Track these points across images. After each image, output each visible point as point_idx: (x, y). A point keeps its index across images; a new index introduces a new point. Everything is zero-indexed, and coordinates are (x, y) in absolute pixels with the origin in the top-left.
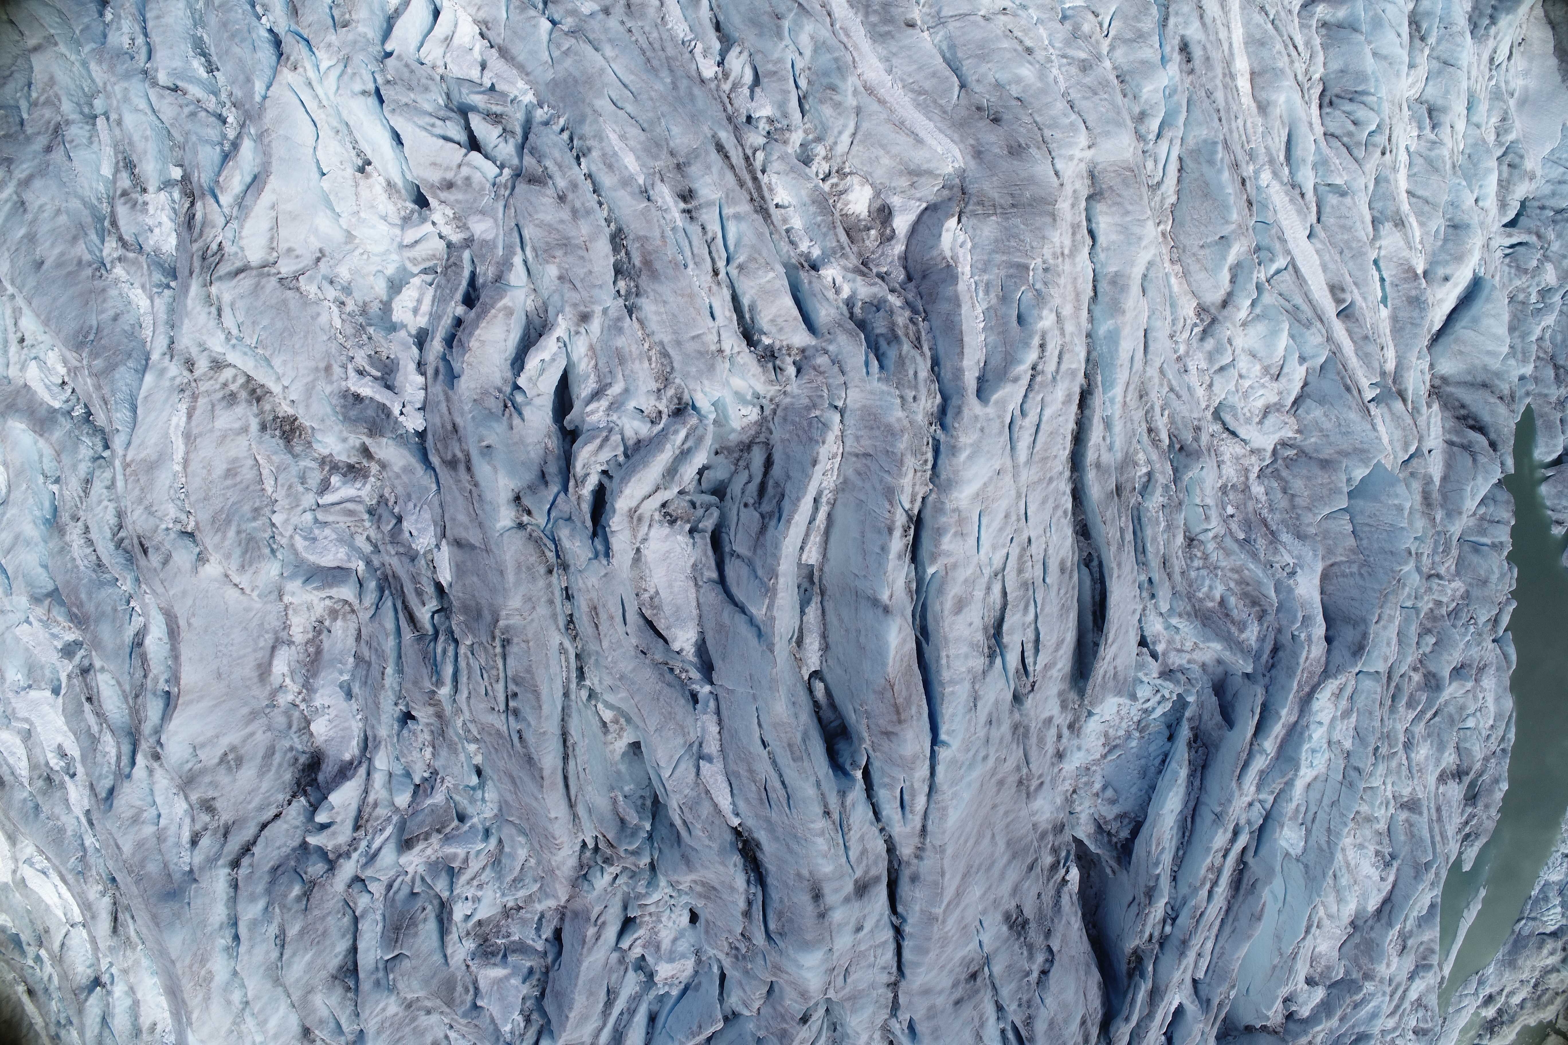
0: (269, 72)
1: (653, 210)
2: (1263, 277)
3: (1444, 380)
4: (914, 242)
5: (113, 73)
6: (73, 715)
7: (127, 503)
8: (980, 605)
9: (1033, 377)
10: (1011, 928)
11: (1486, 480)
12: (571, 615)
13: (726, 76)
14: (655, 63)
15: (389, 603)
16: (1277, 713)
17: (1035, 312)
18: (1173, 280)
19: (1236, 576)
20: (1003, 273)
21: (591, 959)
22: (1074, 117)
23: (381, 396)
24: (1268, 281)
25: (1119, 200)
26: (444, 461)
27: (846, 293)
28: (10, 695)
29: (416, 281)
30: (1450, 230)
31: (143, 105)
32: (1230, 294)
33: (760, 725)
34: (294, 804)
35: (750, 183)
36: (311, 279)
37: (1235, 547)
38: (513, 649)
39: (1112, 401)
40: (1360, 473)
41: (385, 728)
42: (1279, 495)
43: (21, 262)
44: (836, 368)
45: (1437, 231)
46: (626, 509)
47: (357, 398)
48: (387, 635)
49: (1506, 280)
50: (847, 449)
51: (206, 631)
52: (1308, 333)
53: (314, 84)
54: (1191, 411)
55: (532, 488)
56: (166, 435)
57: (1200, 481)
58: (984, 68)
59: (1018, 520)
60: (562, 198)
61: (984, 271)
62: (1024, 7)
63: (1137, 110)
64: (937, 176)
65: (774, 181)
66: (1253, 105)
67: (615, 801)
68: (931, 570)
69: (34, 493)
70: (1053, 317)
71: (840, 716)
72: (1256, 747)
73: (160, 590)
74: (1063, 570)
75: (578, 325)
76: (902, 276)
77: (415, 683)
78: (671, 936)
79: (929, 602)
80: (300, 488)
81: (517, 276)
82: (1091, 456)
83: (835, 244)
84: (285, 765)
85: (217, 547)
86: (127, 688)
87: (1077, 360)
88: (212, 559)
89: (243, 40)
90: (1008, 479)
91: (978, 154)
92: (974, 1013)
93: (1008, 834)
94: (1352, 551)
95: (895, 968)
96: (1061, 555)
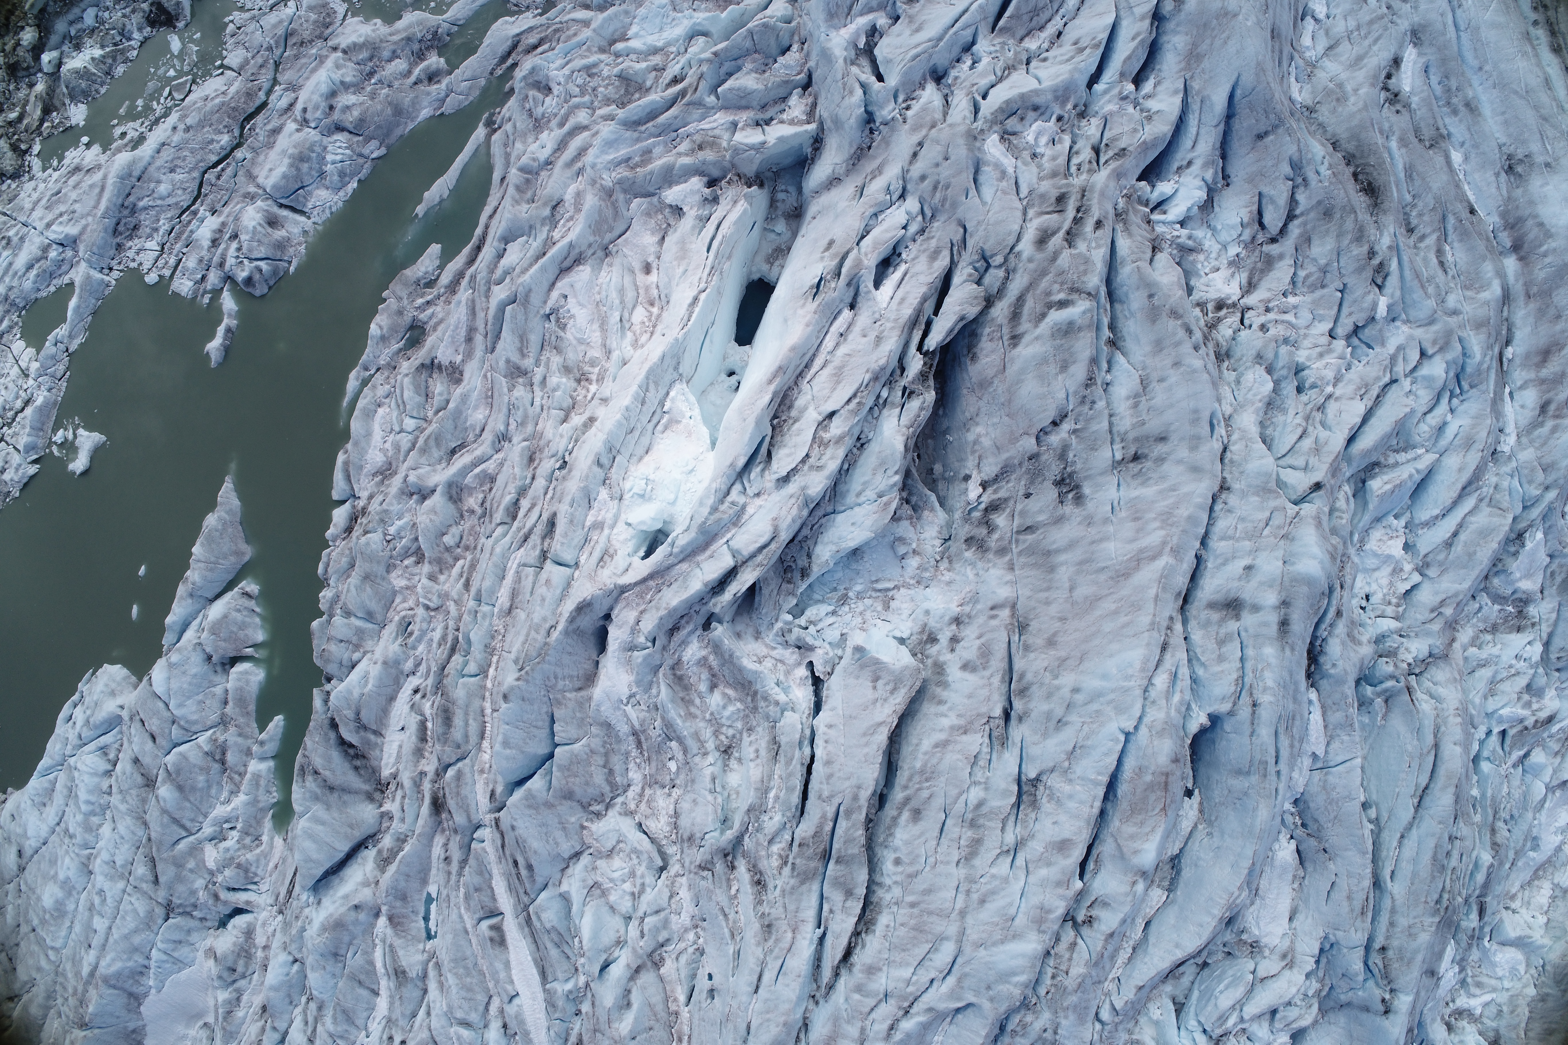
3: (370, 798)
8: (1035, 835)
9: (910, 1008)
10: (1078, 486)
11: (349, 690)
19: (692, 710)
21: (1457, 587)
30: (342, 952)
37: (685, 735)
42: (617, 769)
45: (356, 954)
59: (968, 891)
78: (1377, 574)
90: (973, 936)
92: (1144, 417)
93: (1050, 580)
94: (559, 703)
95: (1218, 507)
96: (916, 829)
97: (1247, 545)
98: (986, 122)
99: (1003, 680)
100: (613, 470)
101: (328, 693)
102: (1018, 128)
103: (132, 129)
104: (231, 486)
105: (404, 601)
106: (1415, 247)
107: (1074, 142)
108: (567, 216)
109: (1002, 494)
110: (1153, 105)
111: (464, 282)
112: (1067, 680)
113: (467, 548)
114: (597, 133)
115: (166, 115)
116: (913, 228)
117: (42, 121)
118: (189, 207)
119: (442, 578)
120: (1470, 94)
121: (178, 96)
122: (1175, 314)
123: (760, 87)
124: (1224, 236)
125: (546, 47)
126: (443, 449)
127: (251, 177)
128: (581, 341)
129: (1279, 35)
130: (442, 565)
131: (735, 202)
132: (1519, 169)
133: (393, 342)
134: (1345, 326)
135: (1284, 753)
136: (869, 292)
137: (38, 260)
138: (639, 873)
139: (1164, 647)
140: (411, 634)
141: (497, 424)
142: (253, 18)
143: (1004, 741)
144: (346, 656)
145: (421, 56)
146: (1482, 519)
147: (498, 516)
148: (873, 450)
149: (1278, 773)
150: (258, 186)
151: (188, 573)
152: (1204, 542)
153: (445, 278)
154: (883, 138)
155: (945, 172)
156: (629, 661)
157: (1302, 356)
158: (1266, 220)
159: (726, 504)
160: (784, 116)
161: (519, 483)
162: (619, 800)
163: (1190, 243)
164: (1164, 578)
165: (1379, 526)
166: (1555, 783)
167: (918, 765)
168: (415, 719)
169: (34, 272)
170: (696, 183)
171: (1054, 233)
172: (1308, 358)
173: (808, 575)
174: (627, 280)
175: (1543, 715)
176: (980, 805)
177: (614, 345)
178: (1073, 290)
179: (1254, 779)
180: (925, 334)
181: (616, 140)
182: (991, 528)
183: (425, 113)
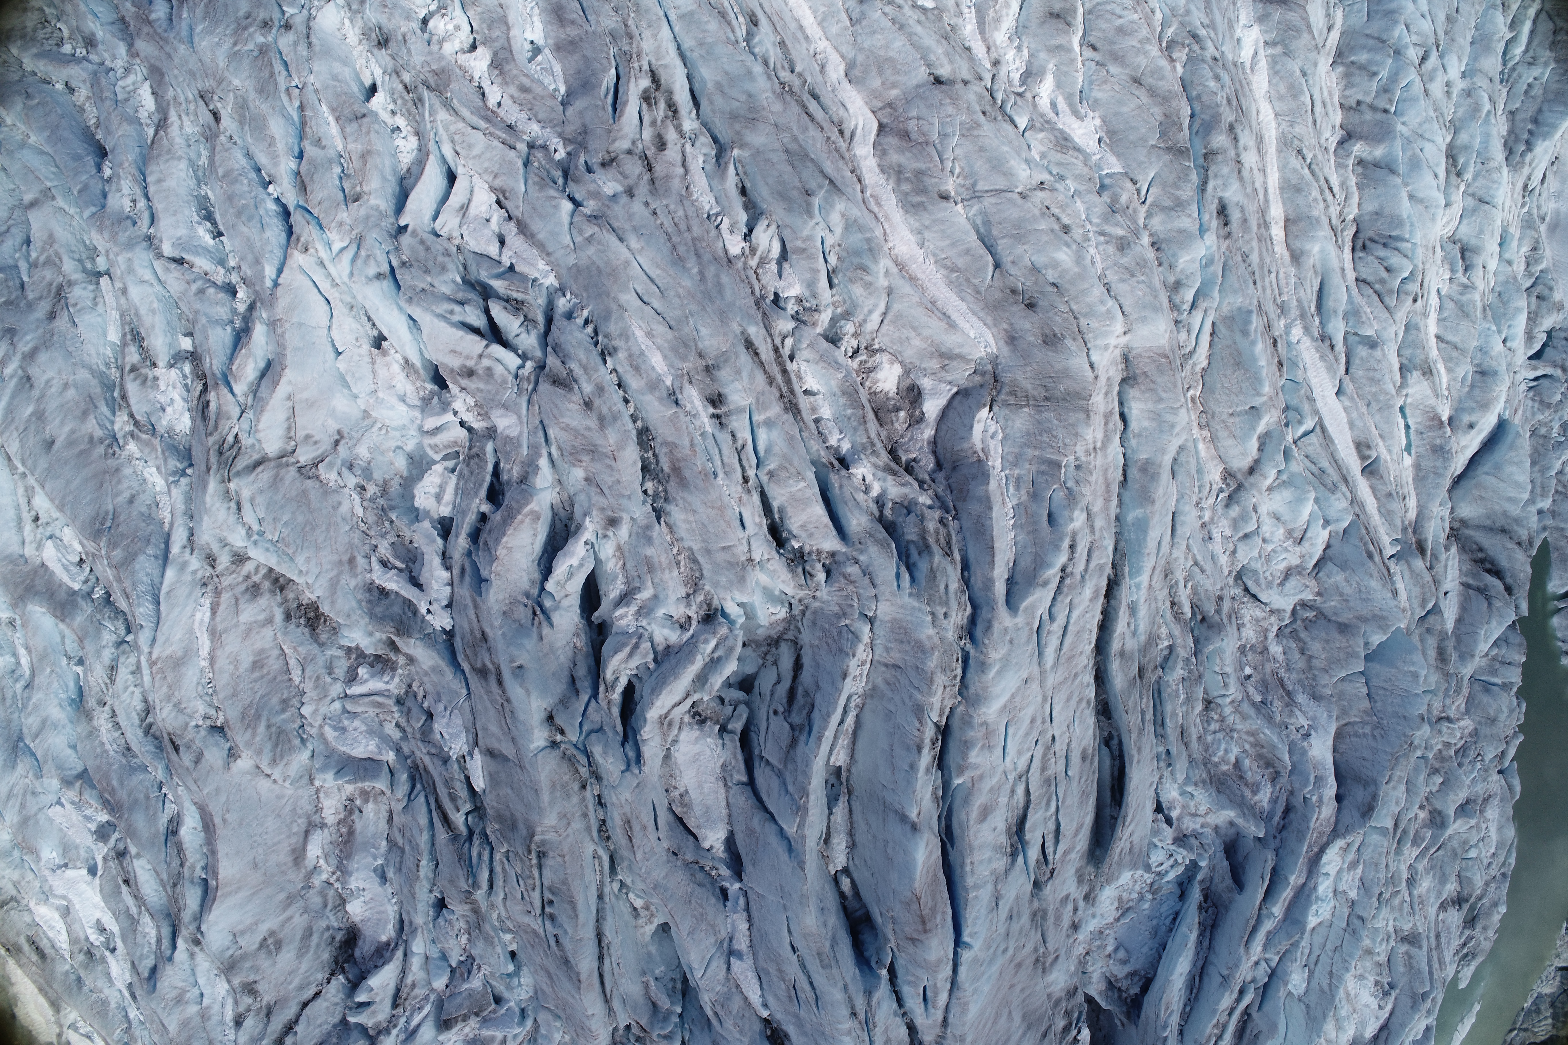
0: (279, 253)
1: (682, 416)
2: (1290, 438)
3: (1464, 522)
4: (944, 427)
5: (115, 242)
6: (111, 896)
7: (155, 698)
8: (1004, 810)
9: (1062, 579)
11: (1500, 623)
12: (604, 821)
13: (753, 251)
14: (681, 249)
15: (422, 799)
16: (1286, 879)
17: (1066, 513)
18: (1201, 446)
19: (1251, 739)
20: (1034, 468)
22: (1111, 303)
23: (409, 592)
24: (1295, 442)
25: (1152, 386)
26: (474, 669)
27: (876, 491)
28: (47, 873)
29: (438, 468)
30: (1478, 377)
31: (148, 275)
32: (1257, 462)
33: (789, 931)
34: (334, 982)
35: (779, 378)
36: (331, 466)
37: (1252, 712)
38: (549, 862)
39: (1138, 586)
40: (1377, 639)
41: (421, 915)
42: (1297, 656)
43: (31, 442)
44: (866, 581)
45: (1464, 377)
46: (656, 716)
47: (383, 592)
48: (421, 831)
49: (1528, 414)
50: (876, 658)
51: (241, 824)
52: (1333, 497)
53: (327, 263)
54: (1215, 584)
55: (564, 702)
56: (191, 631)
57: (1219, 652)
58: (1020, 249)
59: (1044, 722)
60: (588, 405)
61: (1015, 465)
62: (1062, 178)
63: (1172, 279)
64: (969, 361)
65: (803, 369)
66: (1287, 254)
67: (646, 986)
68: (957, 781)
69: (59, 676)
70: (1084, 516)
71: (864, 906)
72: (1264, 912)
73: (194, 788)
74: (1084, 758)
75: (606, 528)
76: (931, 465)
77: (451, 882)
79: (955, 807)
80: (328, 679)
81: (544, 477)
82: (1115, 646)
83: (865, 440)
84: (323, 945)
85: (248, 744)
86: (165, 876)
87: (1105, 557)
88: (244, 755)
89: (250, 219)
90: (1035, 686)
91: (1012, 340)
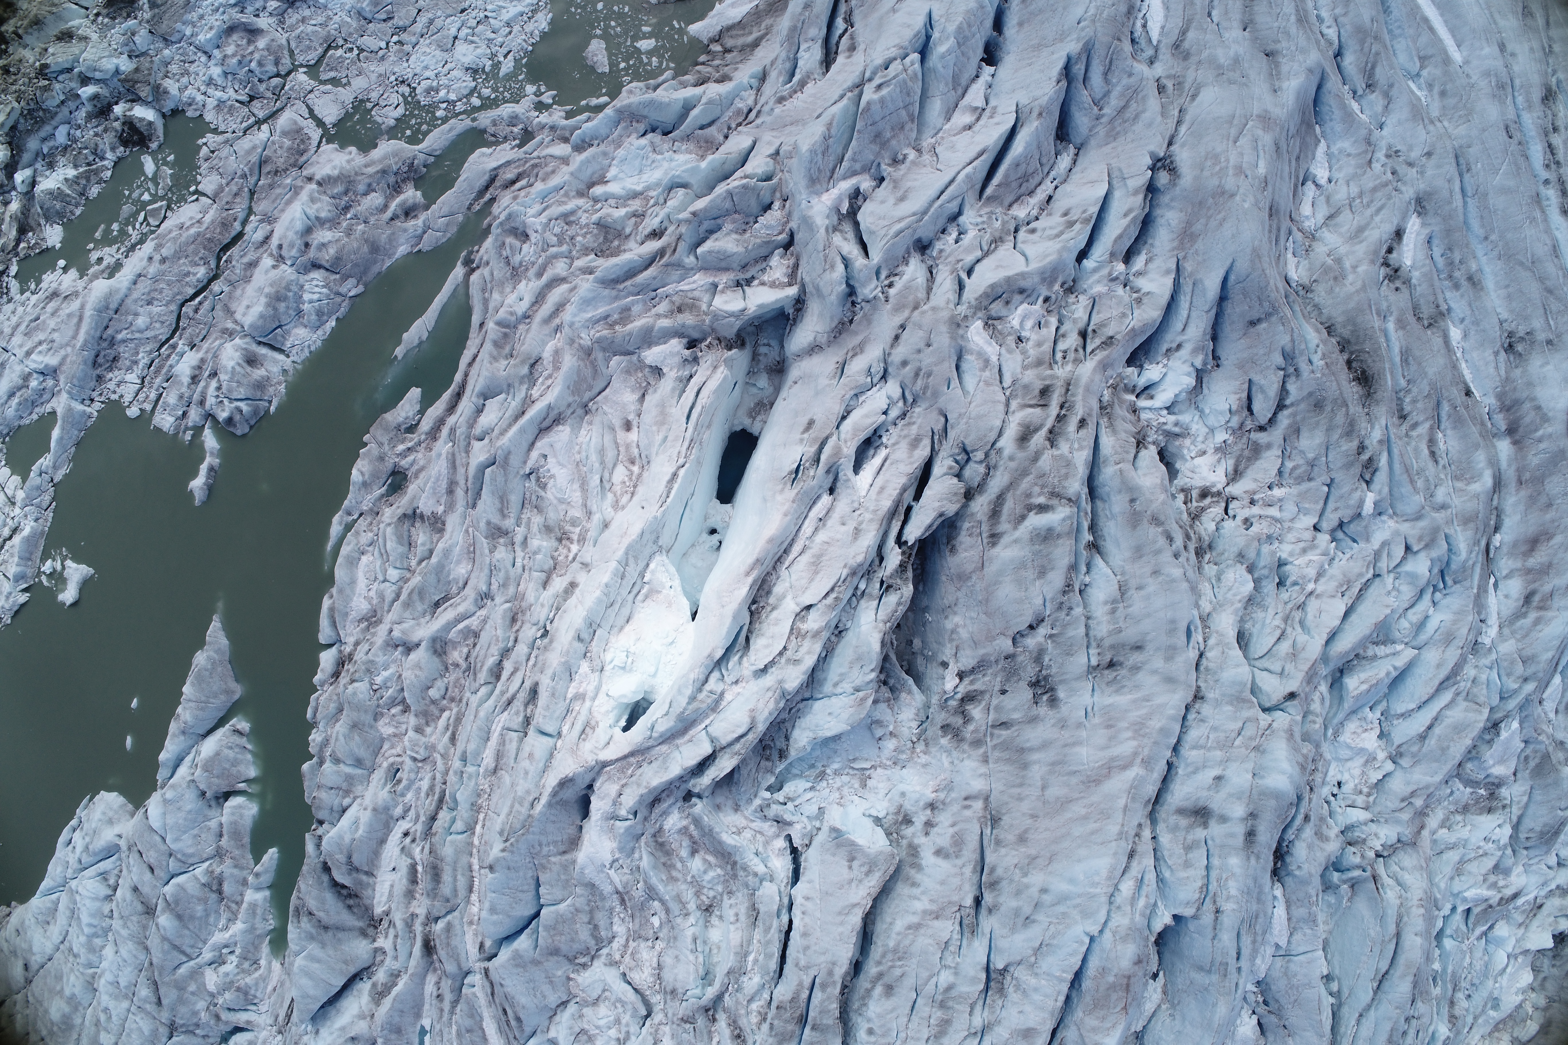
10: (1052, 689)
21: (1428, 779)
78: (1349, 764)
92: (1121, 624)
93: (1023, 777)
94: (544, 867)
95: (1191, 716)
96: (889, 1004)
97: (1218, 754)
98: (970, 307)
99: (974, 871)
100: (594, 643)
101: (320, 837)
102: (1003, 312)
103: (109, 254)
104: (219, 625)
105: (392, 747)
106: (1407, 435)
107: (1060, 322)
108: (545, 373)
109: (978, 686)
110: (1144, 284)
111: (445, 431)
112: (1036, 879)
113: (452, 700)
114: (575, 288)
115: (141, 242)
116: (894, 413)
117: (18, 241)
118: (168, 340)
119: (428, 730)
120: (1474, 267)
121: (153, 222)
122: (1156, 520)
123: (741, 249)
124: (1212, 421)
125: (523, 182)
126: (427, 602)
127: (229, 312)
128: (561, 501)
129: (1277, 211)
130: (428, 717)
131: (715, 367)
132: (1520, 348)
133: (375, 487)
134: (1331, 520)
135: (1246, 952)
136: (848, 480)
137: (19, 389)
138: (624, 1021)
139: (1131, 855)
140: (400, 781)
141: (479, 583)
142: (226, 142)
143: (974, 930)
144: (336, 802)
145: (396, 189)
146: (1457, 714)
147: (483, 676)
148: (850, 638)
149: (1239, 969)
150: (236, 322)
151: (179, 710)
152: (1175, 749)
153: (426, 425)
154: (865, 315)
155: (927, 359)
156: (612, 829)
157: (1284, 550)
158: (1256, 407)
159: (704, 693)
160: (765, 278)
161: (501, 645)
162: (604, 951)
163: (1177, 430)
164: (1133, 789)
165: (1354, 717)
166: (1518, 951)
167: (891, 944)
168: (404, 863)
169: (15, 401)
170: (676, 345)
171: (1036, 430)
172: (1291, 554)
173: (786, 757)
174: (608, 438)
175: (1509, 892)
176: (949, 988)
177: (594, 508)
178: (1054, 494)
179: (1215, 978)
180: (905, 522)
181: (594, 298)
182: (967, 719)
183: (402, 250)
